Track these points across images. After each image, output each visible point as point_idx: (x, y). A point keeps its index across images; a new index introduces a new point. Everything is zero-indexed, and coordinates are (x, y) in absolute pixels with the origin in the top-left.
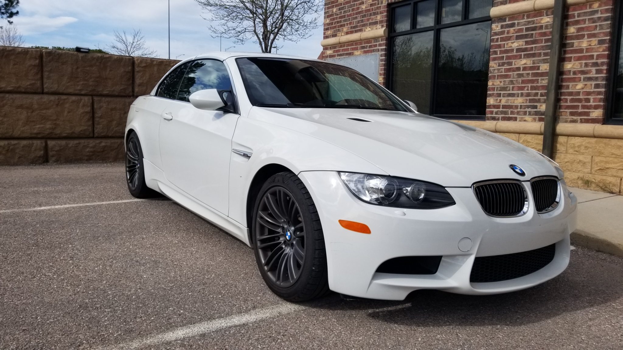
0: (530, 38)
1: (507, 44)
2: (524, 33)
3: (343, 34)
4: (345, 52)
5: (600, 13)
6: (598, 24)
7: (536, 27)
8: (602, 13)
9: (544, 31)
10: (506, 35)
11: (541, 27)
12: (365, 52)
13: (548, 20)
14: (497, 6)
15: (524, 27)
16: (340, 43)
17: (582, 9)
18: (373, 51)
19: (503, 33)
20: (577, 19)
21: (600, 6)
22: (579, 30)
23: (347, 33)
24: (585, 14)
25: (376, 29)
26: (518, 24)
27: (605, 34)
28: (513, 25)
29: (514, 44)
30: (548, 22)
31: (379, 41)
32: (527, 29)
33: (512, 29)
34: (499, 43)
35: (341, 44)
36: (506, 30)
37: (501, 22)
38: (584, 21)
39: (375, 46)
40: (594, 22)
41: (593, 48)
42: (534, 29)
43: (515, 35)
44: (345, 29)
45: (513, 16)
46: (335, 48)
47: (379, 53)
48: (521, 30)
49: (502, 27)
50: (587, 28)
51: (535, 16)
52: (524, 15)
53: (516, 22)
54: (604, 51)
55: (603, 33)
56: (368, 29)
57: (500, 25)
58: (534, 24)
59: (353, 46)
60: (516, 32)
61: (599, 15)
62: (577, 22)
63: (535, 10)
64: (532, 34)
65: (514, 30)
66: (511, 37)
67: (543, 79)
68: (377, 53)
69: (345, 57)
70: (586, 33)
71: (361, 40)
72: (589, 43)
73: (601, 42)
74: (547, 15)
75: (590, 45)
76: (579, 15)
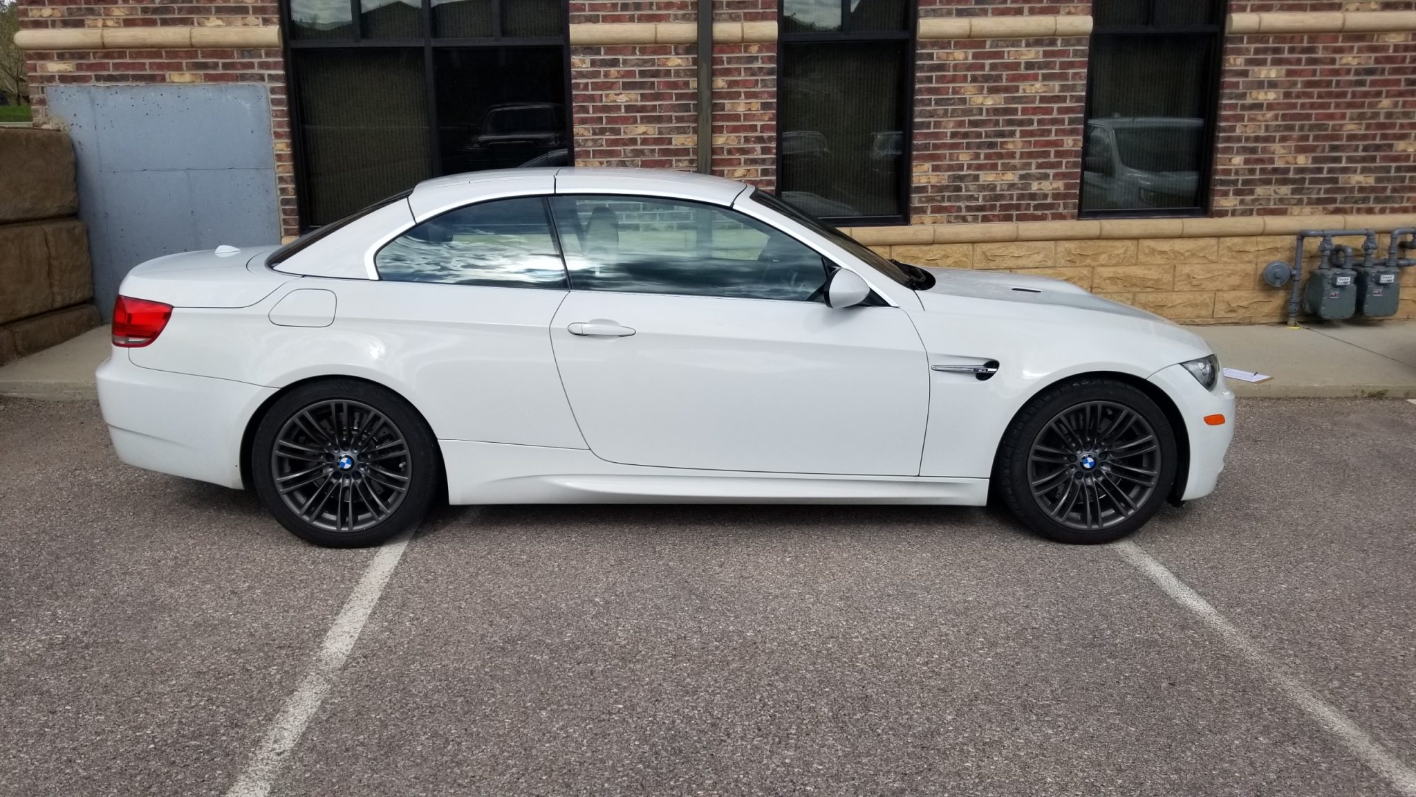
0: (650, 89)
1: (607, 96)
2: (638, 79)
3: (110, 23)
4: (131, 73)
5: (760, 61)
6: (759, 78)
7: (658, 71)
8: (763, 63)
9: (673, 79)
10: (602, 79)
11: (668, 73)
12: (209, 78)
13: (679, 61)
14: (579, 23)
15: (637, 69)
16: (104, 46)
17: (733, 52)
18: (243, 78)
19: (596, 74)
20: (726, 66)
21: (760, 50)
22: (731, 84)
23: (129, 23)
24: (739, 60)
25: (245, 25)
26: (625, 62)
27: (770, 95)
28: (614, 63)
29: (621, 96)
30: (679, 65)
31: (260, 56)
32: (642, 73)
33: (613, 70)
34: (591, 92)
35: (107, 51)
36: (602, 70)
37: (591, 54)
38: (738, 71)
39: (251, 66)
40: (753, 74)
41: (754, 115)
42: (656, 74)
43: (621, 80)
44: (119, 11)
45: (614, 47)
46: (83, 56)
47: (263, 83)
48: (630, 74)
49: (593, 63)
50: (744, 83)
51: (654, 53)
52: (634, 48)
53: (620, 57)
54: (770, 120)
55: (768, 92)
56: (214, 21)
57: (588, 58)
58: (653, 65)
59: (161, 57)
60: (623, 77)
61: (759, 65)
62: (727, 72)
63: (656, 42)
64: (653, 83)
65: (618, 72)
66: (613, 83)
67: (680, 161)
68: (259, 84)
69: (128, 83)
70: (742, 90)
71: (192, 46)
72: (748, 106)
73: (765, 106)
74: (677, 54)
75: (750, 110)
76: (730, 61)
